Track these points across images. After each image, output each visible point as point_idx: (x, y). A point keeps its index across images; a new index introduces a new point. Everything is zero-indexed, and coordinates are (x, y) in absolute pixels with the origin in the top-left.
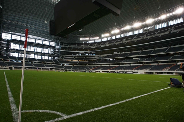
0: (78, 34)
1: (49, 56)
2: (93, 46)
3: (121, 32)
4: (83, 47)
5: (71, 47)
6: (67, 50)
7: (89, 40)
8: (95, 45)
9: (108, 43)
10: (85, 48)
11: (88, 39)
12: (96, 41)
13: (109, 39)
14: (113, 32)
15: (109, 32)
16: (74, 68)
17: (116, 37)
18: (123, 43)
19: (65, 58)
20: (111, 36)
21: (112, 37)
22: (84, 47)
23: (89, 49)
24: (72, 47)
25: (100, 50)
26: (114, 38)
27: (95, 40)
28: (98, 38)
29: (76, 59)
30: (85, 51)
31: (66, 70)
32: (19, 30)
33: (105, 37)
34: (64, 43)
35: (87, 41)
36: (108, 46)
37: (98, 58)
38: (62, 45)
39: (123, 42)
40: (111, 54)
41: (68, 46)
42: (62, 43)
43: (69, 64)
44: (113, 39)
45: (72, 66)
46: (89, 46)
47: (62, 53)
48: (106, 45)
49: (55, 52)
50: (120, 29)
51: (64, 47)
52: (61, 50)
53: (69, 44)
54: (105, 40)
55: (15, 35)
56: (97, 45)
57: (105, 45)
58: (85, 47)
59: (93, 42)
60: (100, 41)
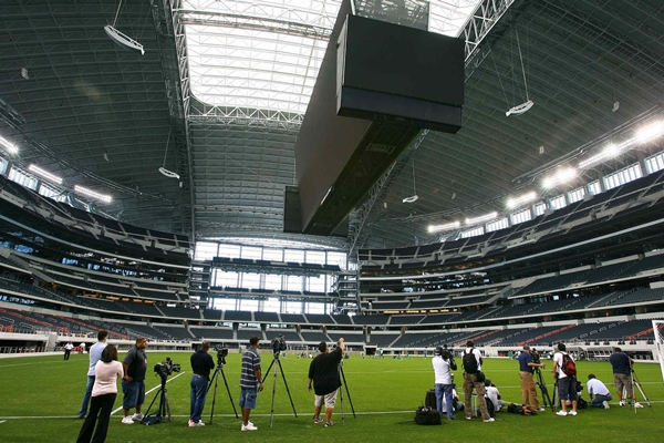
0: (418, 213)
1: (325, 301)
2: (476, 251)
3: (584, 177)
4: (439, 258)
5: (395, 262)
6: (385, 275)
7: (463, 230)
8: (486, 243)
9: (533, 231)
10: (447, 261)
11: (456, 224)
12: (490, 228)
13: (540, 210)
14: (548, 183)
15: (534, 186)
16: (405, 341)
17: (567, 198)
18: (596, 220)
19: (375, 306)
20: (546, 198)
21: (553, 203)
22: (443, 257)
23: (462, 262)
24: (400, 262)
25: (502, 264)
26: (559, 203)
27: (484, 225)
28: (494, 214)
29: (414, 305)
30: (449, 271)
31: (370, 352)
32: (237, 229)
33: (522, 208)
34: (374, 252)
35: (454, 232)
36: (533, 240)
37: (500, 294)
38: (367, 258)
39: (595, 216)
40: (553, 274)
41: (385, 259)
42: (367, 252)
43: (388, 325)
44: (558, 208)
45: (398, 332)
46: (464, 250)
47: (365, 286)
48: (525, 239)
49: (341, 285)
50: (574, 163)
51: (371, 264)
52: (363, 276)
53: (389, 252)
54: (525, 217)
55: (227, 243)
56: (491, 244)
57: (521, 239)
58: (449, 256)
59: (479, 232)
60: (503, 224)
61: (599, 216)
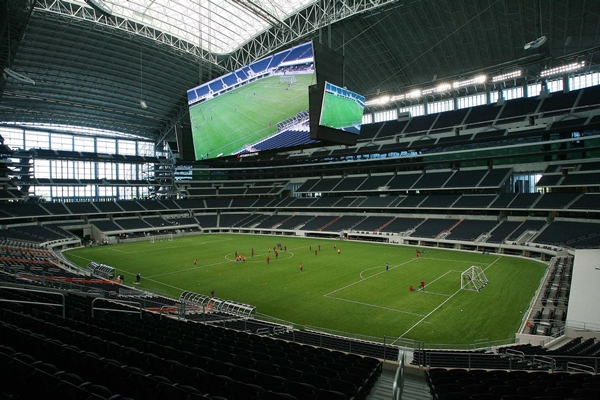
23: (255, 162)
25: (286, 166)
30: (245, 166)
36: (307, 154)
37: (285, 187)
48: (302, 152)
61: (462, 133)
